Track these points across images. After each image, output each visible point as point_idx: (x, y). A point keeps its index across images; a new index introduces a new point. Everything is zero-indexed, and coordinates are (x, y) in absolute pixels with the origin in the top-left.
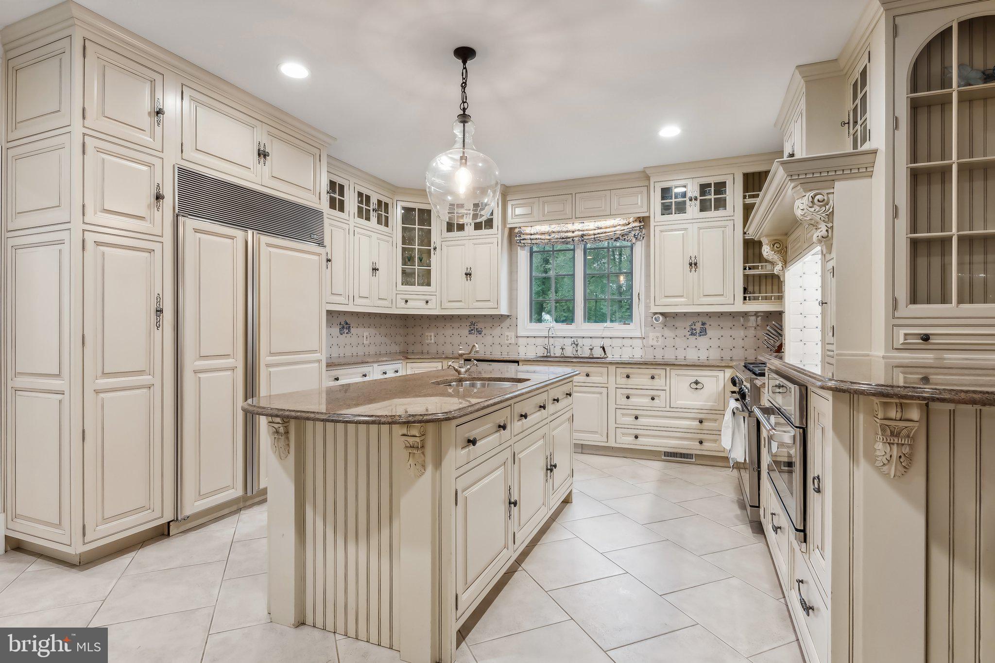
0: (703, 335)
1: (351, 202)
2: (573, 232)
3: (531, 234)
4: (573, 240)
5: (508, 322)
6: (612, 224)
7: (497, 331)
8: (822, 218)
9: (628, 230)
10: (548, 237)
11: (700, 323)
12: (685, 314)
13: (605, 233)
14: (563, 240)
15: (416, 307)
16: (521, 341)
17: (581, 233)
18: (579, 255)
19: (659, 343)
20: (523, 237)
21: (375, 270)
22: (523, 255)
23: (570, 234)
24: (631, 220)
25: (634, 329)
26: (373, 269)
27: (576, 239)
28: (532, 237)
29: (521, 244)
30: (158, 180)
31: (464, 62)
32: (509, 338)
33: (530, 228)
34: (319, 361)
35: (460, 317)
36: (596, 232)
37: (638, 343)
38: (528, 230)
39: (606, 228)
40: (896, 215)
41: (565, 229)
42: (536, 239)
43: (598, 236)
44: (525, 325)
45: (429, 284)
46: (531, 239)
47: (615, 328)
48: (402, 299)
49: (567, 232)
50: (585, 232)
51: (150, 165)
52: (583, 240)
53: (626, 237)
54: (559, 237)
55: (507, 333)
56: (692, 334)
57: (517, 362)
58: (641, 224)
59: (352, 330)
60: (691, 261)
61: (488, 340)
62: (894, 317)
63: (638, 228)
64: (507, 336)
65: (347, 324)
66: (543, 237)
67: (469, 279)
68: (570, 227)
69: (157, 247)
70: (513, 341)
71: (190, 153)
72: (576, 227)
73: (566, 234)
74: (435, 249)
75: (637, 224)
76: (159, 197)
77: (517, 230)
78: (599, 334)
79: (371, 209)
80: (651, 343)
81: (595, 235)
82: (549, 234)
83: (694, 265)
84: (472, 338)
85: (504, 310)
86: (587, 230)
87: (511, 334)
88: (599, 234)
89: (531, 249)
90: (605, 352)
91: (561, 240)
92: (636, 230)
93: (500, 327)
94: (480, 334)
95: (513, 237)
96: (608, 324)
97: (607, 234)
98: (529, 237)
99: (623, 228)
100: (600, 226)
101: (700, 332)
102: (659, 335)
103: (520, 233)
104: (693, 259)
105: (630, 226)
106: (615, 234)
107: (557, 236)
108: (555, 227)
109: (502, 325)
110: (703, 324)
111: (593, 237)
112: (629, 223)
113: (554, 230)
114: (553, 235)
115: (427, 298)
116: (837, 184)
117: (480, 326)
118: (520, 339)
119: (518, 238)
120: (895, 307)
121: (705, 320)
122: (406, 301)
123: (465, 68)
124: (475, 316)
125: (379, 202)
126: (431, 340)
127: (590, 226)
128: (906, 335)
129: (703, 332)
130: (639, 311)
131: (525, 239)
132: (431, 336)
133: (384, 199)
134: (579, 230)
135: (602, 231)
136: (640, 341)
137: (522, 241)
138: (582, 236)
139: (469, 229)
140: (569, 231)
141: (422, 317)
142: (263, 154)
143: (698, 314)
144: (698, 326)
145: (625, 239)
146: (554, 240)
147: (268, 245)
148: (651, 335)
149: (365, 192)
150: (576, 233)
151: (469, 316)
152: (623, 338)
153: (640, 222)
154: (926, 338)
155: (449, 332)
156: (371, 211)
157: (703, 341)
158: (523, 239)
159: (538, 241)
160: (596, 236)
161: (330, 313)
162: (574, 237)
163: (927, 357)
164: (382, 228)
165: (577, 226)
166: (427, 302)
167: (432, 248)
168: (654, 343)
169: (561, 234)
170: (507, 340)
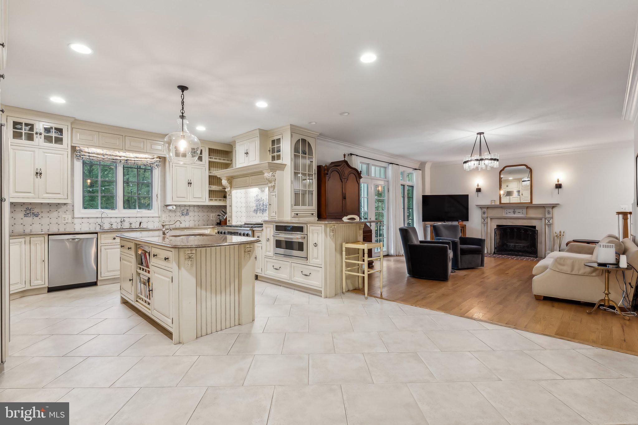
3: (89, 153)
4: (120, 162)
5: (64, 208)
6: (144, 157)
7: (54, 215)
9: (154, 162)
10: (103, 157)
13: (141, 161)
14: (114, 160)
16: (76, 221)
17: (126, 158)
18: (120, 171)
19: (168, 220)
20: (83, 153)
22: (78, 165)
23: (119, 158)
24: (155, 156)
25: (153, 212)
28: (90, 155)
29: (79, 157)
31: (183, 92)
32: (66, 219)
36: (136, 159)
37: (157, 219)
38: (86, 150)
39: (142, 158)
40: (292, 183)
41: (114, 154)
42: (94, 157)
44: (79, 210)
46: (89, 156)
47: (142, 212)
49: (116, 156)
50: (129, 159)
52: (127, 163)
53: (152, 165)
54: (111, 158)
55: (64, 216)
56: (183, 215)
58: (160, 160)
61: (45, 221)
62: (291, 208)
67: (38, 176)
68: (117, 153)
70: (70, 221)
72: (123, 155)
73: (116, 158)
75: (158, 159)
77: (77, 148)
78: (134, 215)
81: (134, 161)
82: (103, 155)
83: (190, 183)
84: (29, 220)
87: (68, 216)
88: (137, 161)
89: (83, 161)
90: (140, 225)
91: (112, 160)
92: (157, 162)
93: (57, 212)
94: (37, 217)
96: (138, 210)
97: (143, 162)
98: (88, 154)
99: (151, 160)
100: (137, 157)
102: (168, 215)
103: (81, 151)
104: (190, 181)
105: (154, 160)
106: (147, 162)
107: (109, 157)
108: (105, 151)
109: (59, 210)
110: (187, 210)
112: (154, 158)
113: (107, 153)
114: (106, 156)
118: (76, 219)
119: (78, 154)
120: (291, 205)
121: (188, 208)
127: (131, 155)
128: (294, 213)
129: (187, 214)
130: (156, 204)
131: (85, 155)
134: (124, 157)
136: (157, 218)
137: (81, 156)
138: (127, 160)
139: (39, 140)
140: (118, 156)
143: (185, 206)
144: (185, 212)
146: (107, 160)
148: (163, 215)
150: (123, 158)
152: (148, 217)
153: (160, 158)
157: (187, 218)
158: (83, 155)
160: (136, 162)
162: (121, 160)
169: (113, 157)
170: (64, 220)
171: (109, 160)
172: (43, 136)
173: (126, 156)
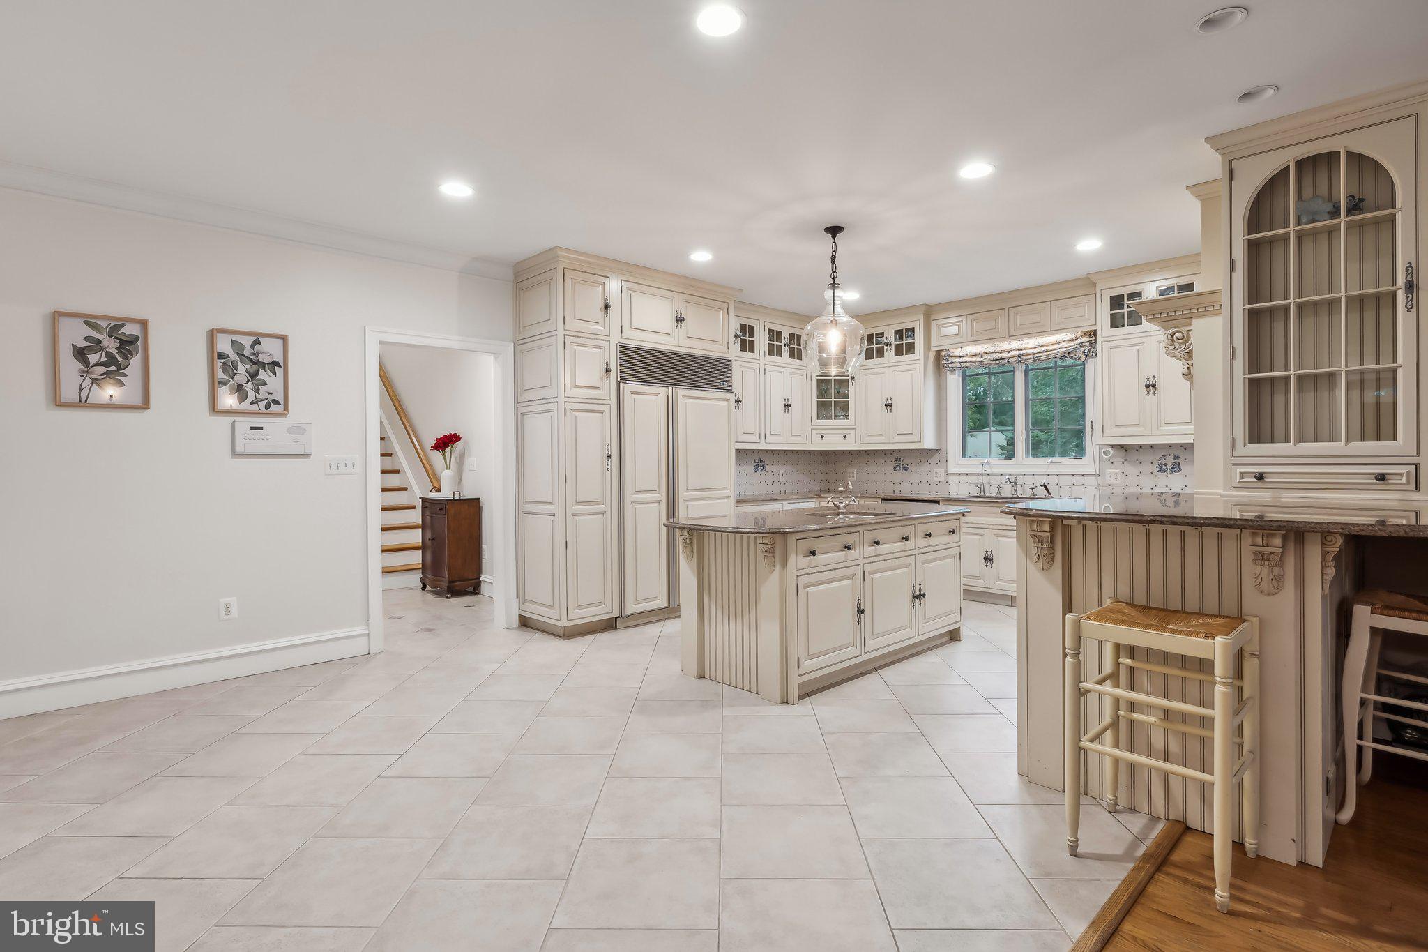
0: (1176, 472)
1: (761, 340)
2: (1009, 352)
3: (960, 357)
4: (1008, 361)
5: (937, 456)
6: (1055, 341)
7: (925, 468)
8: (1183, 356)
9: (1074, 347)
10: (980, 359)
11: (1172, 457)
12: (1152, 446)
13: (1047, 351)
14: (997, 362)
15: (834, 443)
16: (952, 479)
17: (1018, 352)
18: (1019, 378)
20: (952, 360)
21: (787, 406)
22: (953, 382)
23: (1005, 355)
24: (1079, 334)
25: (1087, 464)
26: (785, 405)
27: (1012, 360)
28: (961, 360)
29: (951, 367)
30: (607, 358)
31: (834, 237)
32: (938, 476)
33: (959, 350)
34: (729, 497)
35: (884, 452)
36: (1036, 350)
38: (957, 352)
39: (1048, 345)
40: (1233, 355)
41: (999, 349)
43: (1038, 355)
44: (956, 461)
45: (847, 416)
46: (960, 363)
47: (1066, 464)
48: (817, 434)
49: (1001, 352)
50: (1022, 352)
51: (602, 348)
52: (1020, 361)
53: (1073, 355)
54: (992, 358)
55: (935, 470)
56: (1162, 470)
57: (938, 502)
58: (1091, 339)
59: (767, 467)
60: (1148, 383)
61: (915, 477)
62: (1232, 456)
63: (1088, 343)
64: (936, 473)
65: (761, 461)
66: (974, 359)
67: (889, 410)
68: (1006, 346)
69: (606, 408)
70: (943, 479)
71: (628, 333)
72: (1012, 346)
73: (1001, 355)
74: (853, 378)
75: (1086, 339)
76: (608, 371)
77: (943, 353)
78: (1042, 470)
79: (783, 344)
80: (1109, 481)
82: (981, 355)
83: (1151, 387)
84: (898, 476)
85: (929, 443)
86: (1025, 349)
87: (941, 471)
88: (1039, 352)
89: (963, 373)
90: (1048, 491)
91: (994, 362)
92: (1084, 346)
93: (928, 463)
94: (906, 470)
95: (940, 361)
96: (1057, 459)
97: (1049, 353)
98: (957, 360)
99: (1068, 345)
100: (1041, 344)
101: (1172, 468)
102: (1119, 471)
103: (948, 356)
104: (1151, 380)
105: (1077, 342)
106: (1058, 352)
107: (989, 358)
108: (988, 347)
109: (930, 461)
110: (1176, 458)
111: (1032, 356)
112: (1077, 338)
113: (987, 351)
114: (985, 357)
115: (845, 432)
116: (1194, 321)
117: (905, 461)
118: (951, 477)
119: (945, 362)
120: (1233, 446)
121: (1179, 453)
122: (822, 437)
123: (834, 242)
124: (900, 450)
125: (792, 336)
126: (853, 477)
127: (1030, 343)
128: (1242, 474)
129: (1176, 468)
130: (1092, 442)
131: (954, 362)
132: (853, 473)
133: (796, 332)
134: (1015, 349)
135: (1043, 349)
137: (951, 365)
138: (1020, 356)
139: (889, 353)
140: (1004, 351)
141: (843, 452)
142: (679, 320)
143: (1170, 446)
144: (1169, 461)
145: (1072, 357)
146: (986, 363)
147: (684, 397)
148: (1110, 471)
149: (775, 328)
150: (1013, 353)
151: (894, 451)
152: (1073, 475)
153: (1090, 336)
154: (1260, 477)
155: (872, 468)
156: (783, 347)
157: (1174, 479)
158: (952, 363)
159: (968, 364)
160: (1035, 356)
161: (738, 452)
162: (1009, 358)
163: (1264, 496)
164: (796, 361)
165: (1015, 344)
166: (845, 437)
167: (850, 378)
168: (1112, 481)
169: (995, 355)
170: (936, 477)
171: (989, 362)
172: (893, 346)
173: (1017, 348)
